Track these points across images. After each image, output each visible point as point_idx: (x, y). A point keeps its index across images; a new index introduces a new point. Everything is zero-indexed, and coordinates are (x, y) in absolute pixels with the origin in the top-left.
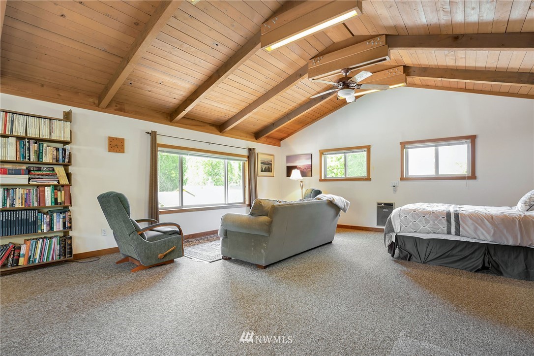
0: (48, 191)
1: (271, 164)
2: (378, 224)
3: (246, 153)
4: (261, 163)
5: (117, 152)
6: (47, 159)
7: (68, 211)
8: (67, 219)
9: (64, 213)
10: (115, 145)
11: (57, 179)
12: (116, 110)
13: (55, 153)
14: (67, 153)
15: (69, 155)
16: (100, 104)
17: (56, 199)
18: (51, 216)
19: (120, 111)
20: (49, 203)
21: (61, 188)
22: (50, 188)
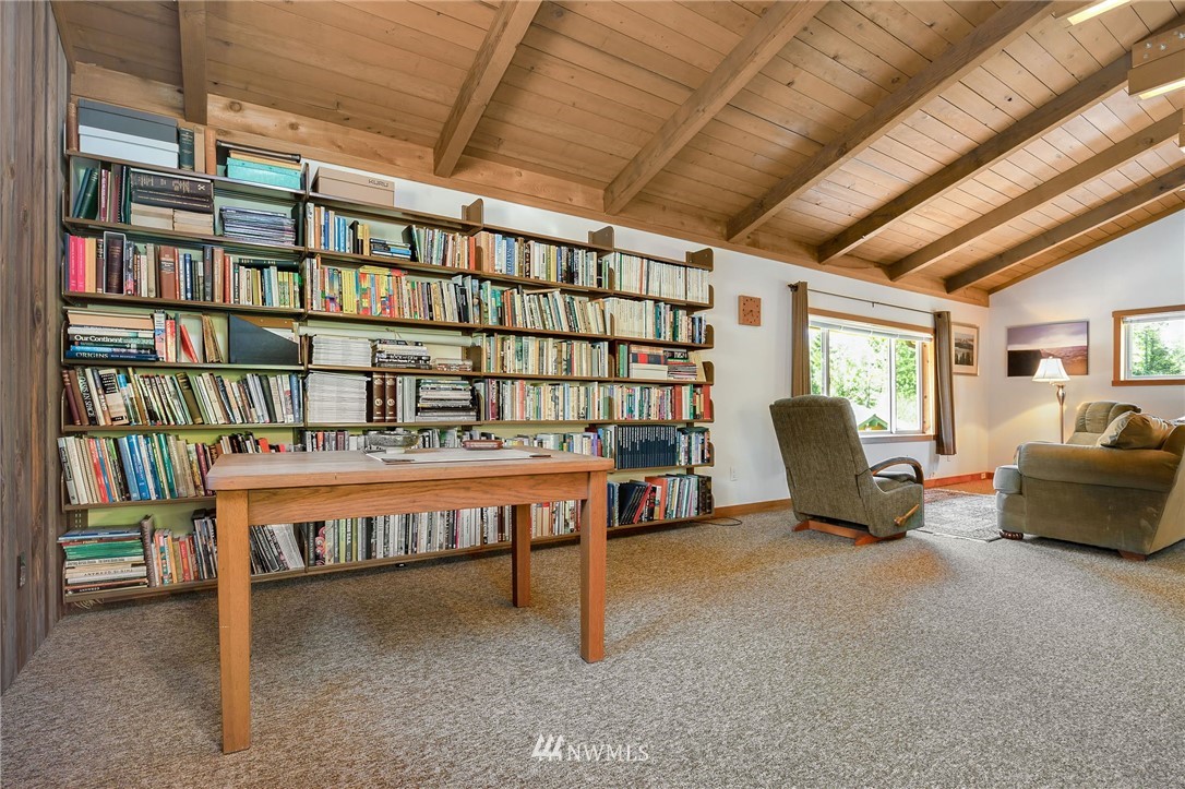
0: (686, 391)
1: (971, 347)
3: (928, 322)
4: (957, 345)
5: (751, 324)
6: (683, 338)
7: (707, 430)
8: (706, 445)
9: (703, 434)
10: (749, 311)
11: (694, 373)
12: (748, 245)
13: (690, 327)
14: (704, 327)
15: (706, 330)
16: (733, 236)
17: (695, 407)
18: (690, 438)
19: (754, 246)
20: (686, 415)
21: (699, 390)
22: (688, 387)
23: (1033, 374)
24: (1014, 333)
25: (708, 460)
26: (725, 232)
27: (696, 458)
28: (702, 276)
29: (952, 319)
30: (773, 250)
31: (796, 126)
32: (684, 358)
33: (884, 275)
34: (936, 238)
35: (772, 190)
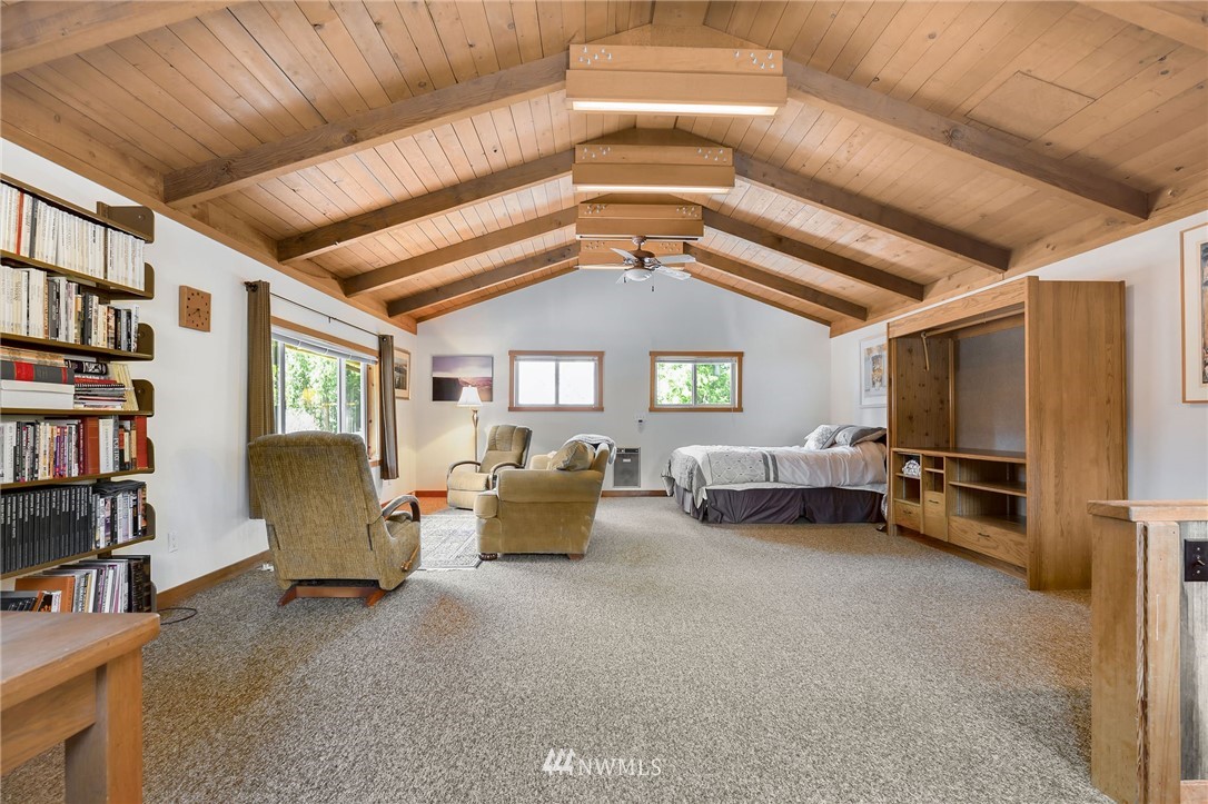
0: (107, 428)
1: (405, 372)
2: (616, 484)
3: (373, 344)
5: (197, 327)
6: (99, 340)
7: (143, 486)
8: (141, 508)
9: (135, 492)
10: (195, 309)
11: (121, 398)
12: (194, 217)
13: (112, 323)
14: (134, 326)
15: (138, 331)
16: (175, 198)
17: (122, 452)
18: (114, 502)
19: (202, 220)
20: (107, 465)
21: (127, 424)
22: (111, 421)
23: (457, 400)
24: (437, 362)
25: (144, 531)
26: (161, 188)
27: (124, 530)
28: (133, 246)
29: (396, 344)
30: (227, 233)
31: (305, 83)
32: (101, 374)
33: (339, 288)
34: (394, 261)
35: (246, 153)
